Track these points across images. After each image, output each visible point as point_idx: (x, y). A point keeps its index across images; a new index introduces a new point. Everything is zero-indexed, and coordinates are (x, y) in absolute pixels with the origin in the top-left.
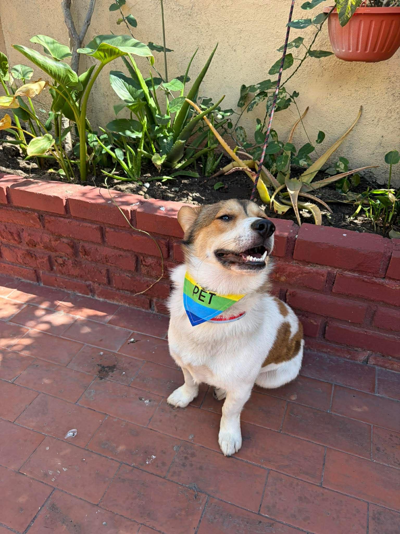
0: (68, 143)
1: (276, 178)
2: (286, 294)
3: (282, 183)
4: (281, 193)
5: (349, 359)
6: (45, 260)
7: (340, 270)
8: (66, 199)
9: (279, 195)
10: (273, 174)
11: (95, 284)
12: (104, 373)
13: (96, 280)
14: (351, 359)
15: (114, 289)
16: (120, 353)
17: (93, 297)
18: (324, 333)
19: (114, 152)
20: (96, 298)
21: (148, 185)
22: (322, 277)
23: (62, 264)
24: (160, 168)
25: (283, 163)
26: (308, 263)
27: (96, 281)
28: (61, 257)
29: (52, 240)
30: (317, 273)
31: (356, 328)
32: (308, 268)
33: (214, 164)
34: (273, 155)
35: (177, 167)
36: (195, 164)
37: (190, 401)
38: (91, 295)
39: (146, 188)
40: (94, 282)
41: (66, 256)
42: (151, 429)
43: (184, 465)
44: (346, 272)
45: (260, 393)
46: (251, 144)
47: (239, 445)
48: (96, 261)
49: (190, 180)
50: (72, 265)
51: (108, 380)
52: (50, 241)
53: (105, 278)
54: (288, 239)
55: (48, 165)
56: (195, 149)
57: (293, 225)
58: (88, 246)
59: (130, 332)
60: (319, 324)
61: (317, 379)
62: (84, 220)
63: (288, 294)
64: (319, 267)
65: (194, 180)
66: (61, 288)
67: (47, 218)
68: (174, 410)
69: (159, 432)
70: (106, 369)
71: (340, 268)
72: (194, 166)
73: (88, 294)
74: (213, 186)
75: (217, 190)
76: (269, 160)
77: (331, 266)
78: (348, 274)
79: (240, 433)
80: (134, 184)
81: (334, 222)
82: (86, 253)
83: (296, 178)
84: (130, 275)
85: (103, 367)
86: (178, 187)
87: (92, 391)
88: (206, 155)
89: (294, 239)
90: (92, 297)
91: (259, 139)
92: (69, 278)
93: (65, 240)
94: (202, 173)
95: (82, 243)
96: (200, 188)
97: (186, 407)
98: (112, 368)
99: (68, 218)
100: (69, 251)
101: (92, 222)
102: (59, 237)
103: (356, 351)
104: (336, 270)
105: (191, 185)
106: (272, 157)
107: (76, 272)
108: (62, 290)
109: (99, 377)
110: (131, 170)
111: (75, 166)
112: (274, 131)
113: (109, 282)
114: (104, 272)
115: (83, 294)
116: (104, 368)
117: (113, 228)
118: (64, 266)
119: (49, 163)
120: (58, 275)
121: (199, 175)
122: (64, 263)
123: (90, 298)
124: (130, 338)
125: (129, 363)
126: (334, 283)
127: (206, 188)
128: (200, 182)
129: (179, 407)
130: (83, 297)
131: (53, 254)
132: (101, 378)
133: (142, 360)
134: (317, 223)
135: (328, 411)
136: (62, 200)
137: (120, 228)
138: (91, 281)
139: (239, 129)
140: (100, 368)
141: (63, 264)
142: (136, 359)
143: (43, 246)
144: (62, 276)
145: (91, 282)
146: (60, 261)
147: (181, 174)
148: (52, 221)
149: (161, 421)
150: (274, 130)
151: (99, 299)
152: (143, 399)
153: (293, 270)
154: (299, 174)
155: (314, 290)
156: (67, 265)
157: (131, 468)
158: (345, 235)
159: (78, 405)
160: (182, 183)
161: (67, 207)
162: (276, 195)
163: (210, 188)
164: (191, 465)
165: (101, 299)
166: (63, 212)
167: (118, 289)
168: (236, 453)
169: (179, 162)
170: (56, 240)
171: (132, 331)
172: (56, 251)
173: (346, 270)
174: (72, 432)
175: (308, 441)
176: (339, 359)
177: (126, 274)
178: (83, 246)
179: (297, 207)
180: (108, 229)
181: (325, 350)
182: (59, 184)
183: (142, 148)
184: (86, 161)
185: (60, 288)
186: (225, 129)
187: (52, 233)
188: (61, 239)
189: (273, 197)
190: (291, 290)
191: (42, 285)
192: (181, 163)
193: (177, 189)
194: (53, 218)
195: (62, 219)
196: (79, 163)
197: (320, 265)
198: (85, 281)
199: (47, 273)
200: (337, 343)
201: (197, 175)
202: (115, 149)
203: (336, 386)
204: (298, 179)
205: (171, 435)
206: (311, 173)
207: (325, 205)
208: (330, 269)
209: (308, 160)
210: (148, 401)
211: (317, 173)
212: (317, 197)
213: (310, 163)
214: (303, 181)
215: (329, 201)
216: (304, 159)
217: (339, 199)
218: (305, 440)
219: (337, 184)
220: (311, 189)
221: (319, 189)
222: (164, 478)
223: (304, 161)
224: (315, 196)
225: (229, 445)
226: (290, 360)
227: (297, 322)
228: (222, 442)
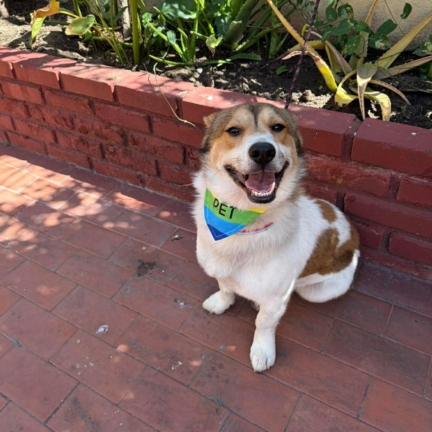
0: (126, 23)
1: (348, 62)
2: (343, 199)
3: (354, 67)
4: (351, 80)
5: (417, 277)
6: (97, 147)
7: (406, 175)
8: (114, 86)
9: (349, 82)
10: (345, 56)
11: (146, 174)
12: (144, 270)
13: (146, 171)
14: (420, 278)
15: (163, 181)
16: (162, 250)
17: (144, 188)
18: (388, 246)
19: (166, 35)
20: (147, 189)
21: (200, 70)
22: (384, 182)
23: (112, 153)
24: (214, 51)
25: (354, 45)
26: (368, 165)
27: (146, 172)
28: (112, 146)
29: (102, 127)
30: (379, 177)
31: (425, 243)
32: (368, 170)
33: (278, 45)
34: (346, 35)
35: (237, 50)
36: (258, 45)
37: (226, 308)
38: (142, 186)
39: (199, 73)
40: (144, 173)
41: (116, 145)
42: (182, 334)
43: (210, 376)
44: (413, 178)
45: (305, 307)
46: (322, 22)
47: (271, 361)
48: (146, 152)
49: (251, 63)
50: (122, 154)
51: (147, 278)
52: (101, 128)
53: (154, 170)
54: (345, 137)
55: (105, 46)
56: (258, 28)
57: (355, 119)
58: (136, 135)
59: (175, 228)
60: (382, 235)
61: (374, 297)
62: (132, 108)
63: (346, 198)
64: (382, 170)
65: (254, 64)
66: (113, 176)
67: (97, 104)
68: (209, 316)
69: (190, 338)
70: (146, 265)
71: (405, 173)
72: (257, 47)
73: (138, 185)
74: (276, 70)
75: (279, 75)
76: (342, 40)
77: (395, 170)
78: (416, 180)
79: (275, 349)
80: (187, 69)
81: (410, 115)
82: (135, 142)
83: (371, 62)
84: (178, 168)
85: (143, 264)
86: (236, 72)
87: (129, 287)
88: (269, 34)
89: (352, 136)
90: (142, 188)
91: (330, 17)
92: (120, 167)
93: (115, 129)
94: (265, 55)
95: (131, 132)
96: (259, 73)
97: (221, 314)
98: (152, 265)
99: (117, 106)
100: (119, 139)
101: (140, 111)
102: (109, 125)
103: (426, 268)
104: (401, 174)
105: (250, 69)
106: (345, 37)
107: (126, 161)
108: (114, 179)
109: (137, 273)
110: (185, 54)
112: (350, 6)
113: (159, 174)
114: (153, 163)
115: (134, 184)
116: (144, 264)
117: (160, 118)
118: (114, 154)
120: (110, 164)
121: (262, 57)
122: (115, 152)
123: (140, 189)
124: (175, 235)
125: (170, 262)
126: (398, 189)
127: (267, 73)
128: (261, 66)
129: (214, 314)
130: (134, 187)
131: (104, 142)
132: (140, 275)
133: (183, 259)
134: (384, 119)
135: (382, 336)
136: (110, 86)
137: (167, 118)
138: (141, 171)
139: (310, 5)
140: (140, 264)
141: (114, 153)
142: (177, 258)
143: (94, 134)
144: (114, 165)
145: (141, 173)
146: (111, 149)
147: (239, 57)
148: (102, 108)
149: (193, 326)
150: (349, 4)
151: (149, 191)
152: (178, 301)
153: (352, 172)
154: (377, 56)
155: (376, 195)
156: (117, 153)
157: (155, 372)
158: (414, 134)
159: (113, 301)
160: (240, 67)
161: (115, 95)
162: (345, 82)
163: (272, 72)
164: (218, 377)
165: (151, 191)
166: (111, 99)
167: (168, 181)
168: (267, 369)
169: (240, 43)
170: (106, 128)
171: (178, 227)
172: (107, 139)
173: (413, 175)
174: (103, 328)
175: (351, 367)
176: (406, 276)
177: (174, 166)
178: (132, 136)
179: (362, 99)
180: (155, 119)
181: (388, 264)
182: (109, 69)
183: (196, 29)
184: (139, 44)
185: (112, 177)
186: (294, 4)
187: (103, 121)
188: (111, 127)
189: (341, 85)
190: (349, 194)
191: (95, 172)
192: (242, 44)
193: (234, 74)
194: (102, 105)
195: (111, 106)
196: (133, 46)
197: (383, 168)
198: (136, 171)
199: (99, 160)
200: (402, 258)
201: (259, 58)
202: (167, 31)
203: (395, 307)
204: (373, 63)
205: (201, 342)
206: (391, 56)
207: (401, 95)
208: (393, 173)
209: (386, 41)
210: (183, 304)
211: (400, 55)
212: (392, 85)
213: (388, 44)
214: (379, 66)
215: (409, 90)
216: (381, 40)
217: (422, 88)
218: (348, 365)
219: (421, 69)
220: (388, 76)
221: (398, 75)
222: (187, 386)
223: (381, 42)
224: (391, 84)
225: (259, 361)
226: (339, 272)
227: (349, 229)
228: (252, 356)
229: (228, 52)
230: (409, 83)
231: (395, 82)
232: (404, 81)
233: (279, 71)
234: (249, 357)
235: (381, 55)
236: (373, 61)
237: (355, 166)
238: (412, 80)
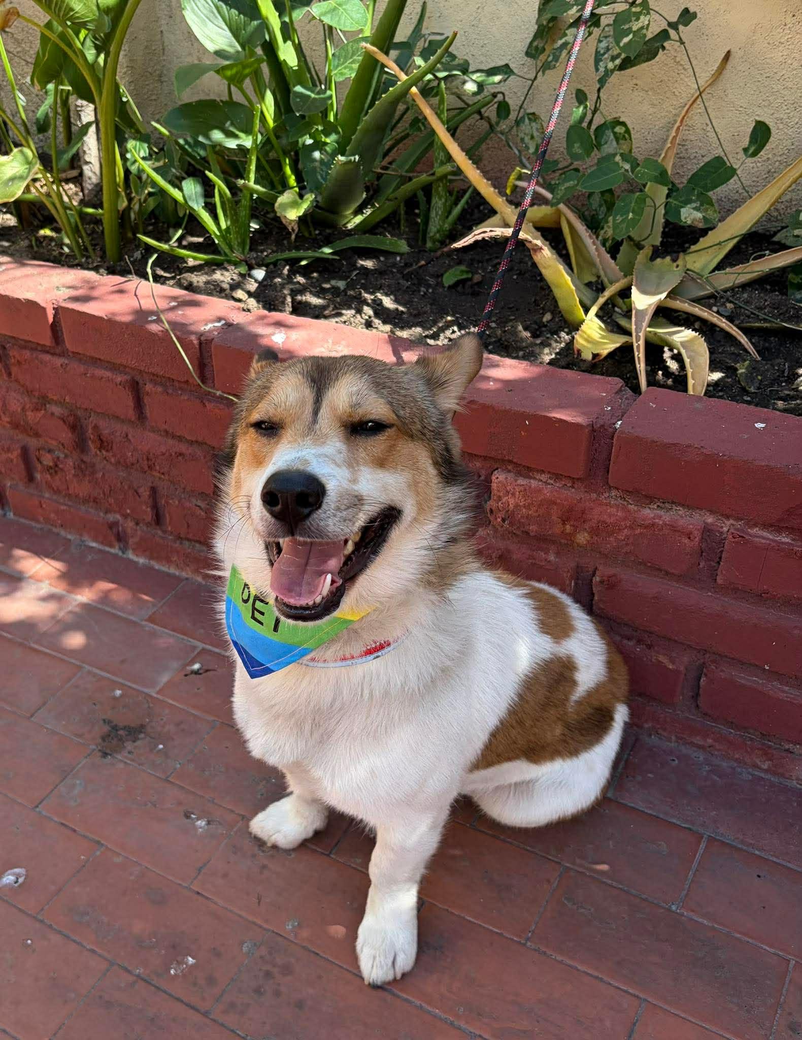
0: (90, 163)
1: (614, 257)
2: (591, 580)
3: (628, 270)
4: (619, 301)
5: (766, 771)
6: (15, 455)
7: (739, 524)
8: (54, 308)
9: (614, 306)
10: (608, 245)
11: (129, 520)
12: (115, 742)
13: (128, 511)
14: (775, 773)
15: (171, 537)
16: (159, 697)
17: (123, 553)
18: (696, 696)
19: (181, 189)
20: (131, 555)
21: (260, 274)
22: (686, 541)
23: (51, 468)
24: (296, 228)
25: (631, 215)
26: (650, 499)
27: (128, 515)
28: (50, 451)
29: (27, 406)
30: (674, 528)
31: (786, 688)
32: (648, 513)
33: (447, 217)
34: (610, 191)
35: (350, 226)
36: (403, 216)
38: (120, 549)
39: (256, 281)
40: (125, 516)
41: (59, 450)
42: (198, 893)
43: (258, 991)
44: (755, 531)
45: (493, 836)
46: (556, 162)
47: (406, 959)
48: (128, 466)
49: (382, 259)
50: (73, 472)
51: (121, 761)
52: (23, 409)
53: (149, 509)
54: (594, 430)
55: (40, 218)
56: (401, 176)
57: (620, 390)
58: (106, 428)
59: (195, 647)
60: (682, 668)
61: (661, 816)
62: (96, 361)
63: (597, 579)
64: (682, 511)
65: (391, 261)
66: (52, 525)
67: (14, 353)
68: (263, 851)
69: (215, 903)
70: (121, 732)
71: (738, 519)
72: (399, 222)
73: (111, 546)
74: (442, 275)
75: (450, 287)
76: (600, 206)
77: (712, 512)
78: (762, 535)
79: (415, 932)
80: (227, 270)
81: (757, 385)
82: (103, 444)
83: (668, 258)
84: (203, 505)
85: (115, 728)
86: (346, 280)
87: (78, 782)
88: (427, 190)
89: (611, 430)
90: (120, 554)
91: (577, 148)
92: (70, 503)
93: (57, 410)
94: (417, 241)
95: (93, 419)
96: (401, 281)
97: (294, 850)
98: (135, 732)
99: (62, 354)
100: (66, 435)
101: (115, 367)
102: (43, 402)
103: (788, 750)
104: (728, 523)
105: (379, 272)
106: (607, 196)
107: (83, 488)
108: (55, 530)
109: (100, 750)
110: (225, 234)
111: (97, 221)
112: (623, 124)
113: (158, 519)
114: (145, 493)
115: (102, 543)
116: (117, 730)
117: (161, 384)
118: (56, 472)
119: (42, 215)
120: (47, 495)
121: (409, 245)
122: (56, 466)
123: (116, 555)
124: (193, 662)
125: (178, 725)
126: (720, 558)
127: (421, 282)
128: (407, 265)
129: (275, 847)
130: (100, 551)
131: (33, 443)
132: (105, 755)
133: (211, 718)
134: (691, 391)
135: (674, 908)
136: (44, 309)
137: (176, 384)
138: (119, 512)
139: (527, 120)
140: (106, 728)
141: (54, 469)
142: (195, 716)
143: (7, 422)
144: (55, 497)
145: (118, 517)
146: (48, 460)
147: (355, 244)
148: (25, 360)
149: (225, 876)
150: (621, 120)
151: (135, 559)
152: (193, 816)
153: (610, 516)
154: (687, 245)
155: (667, 573)
156: (62, 470)
157: (131, 979)
158: (760, 425)
159: (40, 812)
160: (356, 268)
161: (55, 328)
162: (606, 304)
163: (432, 281)
164: (277, 994)
165: (141, 560)
166: (47, 339)
167: (179, 537)
168: (395, 980)
169: (359, 211)
170: (37, 409)
171: (200, 645)
172: (37, 435)
173: (755, 525)
174: (13, 874)
175: (597, 978)
176: (739, 770)
177: (194, 501)
178: (96, 427)
179: (642, 343)
180: (149, 387)
181: (698, 740)
182: (45, 268)
183: (252, 176)
184: (118, 211)
185: (50, 527)
186: (488, 120)
187: (29, 392)
188: (48, 406)
189: (594, 310)
190: (604, 571)
191: (11, 515)
192: (363, 213)
193: (341, 284)
194: (27, 354)
195: (47, 357)
196: (103, 215)
197: (683, 505)
198: (106, 513)
199: (21, 486)
200: (731, 725)
201: (403, 246)
202: (184, 179)
203: (711, 840)
204: (674, 260)
205: (243, 914)
206: (720, 244)
207: (739, 338)
208: (710, 520)
209: (706, 206)
210: (204, 823)
211: (738, 242)
212: (718, 312)
213: (712, 214)
214: (688, 267)
215: (757, 324)
216: (694, 205)
217: (789, 320)
218: (591, 975)
219: (791, 276)
220: (709, 290)
221: (732, 289)
222: (205, 1014)
223: (694, 209)
224: (715, 309)
225: (377, 958)
226: (577, 756)
227: (603, 658)
228: (362, 948)
229: (328, 231)
230: (760, 309)
231: (723, 304)
232: (747, 302)
233: (449, 279)
234: (354, 948)
235: (695, 242)
236: (675, 255)
237: (620, 501)
238: (766, 300)
